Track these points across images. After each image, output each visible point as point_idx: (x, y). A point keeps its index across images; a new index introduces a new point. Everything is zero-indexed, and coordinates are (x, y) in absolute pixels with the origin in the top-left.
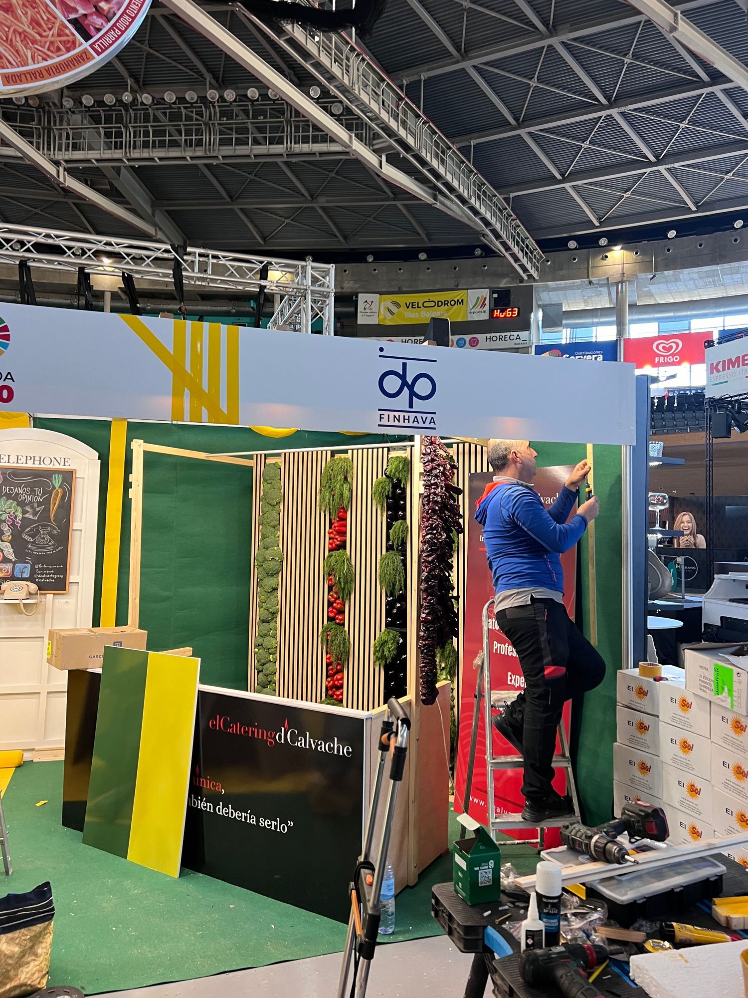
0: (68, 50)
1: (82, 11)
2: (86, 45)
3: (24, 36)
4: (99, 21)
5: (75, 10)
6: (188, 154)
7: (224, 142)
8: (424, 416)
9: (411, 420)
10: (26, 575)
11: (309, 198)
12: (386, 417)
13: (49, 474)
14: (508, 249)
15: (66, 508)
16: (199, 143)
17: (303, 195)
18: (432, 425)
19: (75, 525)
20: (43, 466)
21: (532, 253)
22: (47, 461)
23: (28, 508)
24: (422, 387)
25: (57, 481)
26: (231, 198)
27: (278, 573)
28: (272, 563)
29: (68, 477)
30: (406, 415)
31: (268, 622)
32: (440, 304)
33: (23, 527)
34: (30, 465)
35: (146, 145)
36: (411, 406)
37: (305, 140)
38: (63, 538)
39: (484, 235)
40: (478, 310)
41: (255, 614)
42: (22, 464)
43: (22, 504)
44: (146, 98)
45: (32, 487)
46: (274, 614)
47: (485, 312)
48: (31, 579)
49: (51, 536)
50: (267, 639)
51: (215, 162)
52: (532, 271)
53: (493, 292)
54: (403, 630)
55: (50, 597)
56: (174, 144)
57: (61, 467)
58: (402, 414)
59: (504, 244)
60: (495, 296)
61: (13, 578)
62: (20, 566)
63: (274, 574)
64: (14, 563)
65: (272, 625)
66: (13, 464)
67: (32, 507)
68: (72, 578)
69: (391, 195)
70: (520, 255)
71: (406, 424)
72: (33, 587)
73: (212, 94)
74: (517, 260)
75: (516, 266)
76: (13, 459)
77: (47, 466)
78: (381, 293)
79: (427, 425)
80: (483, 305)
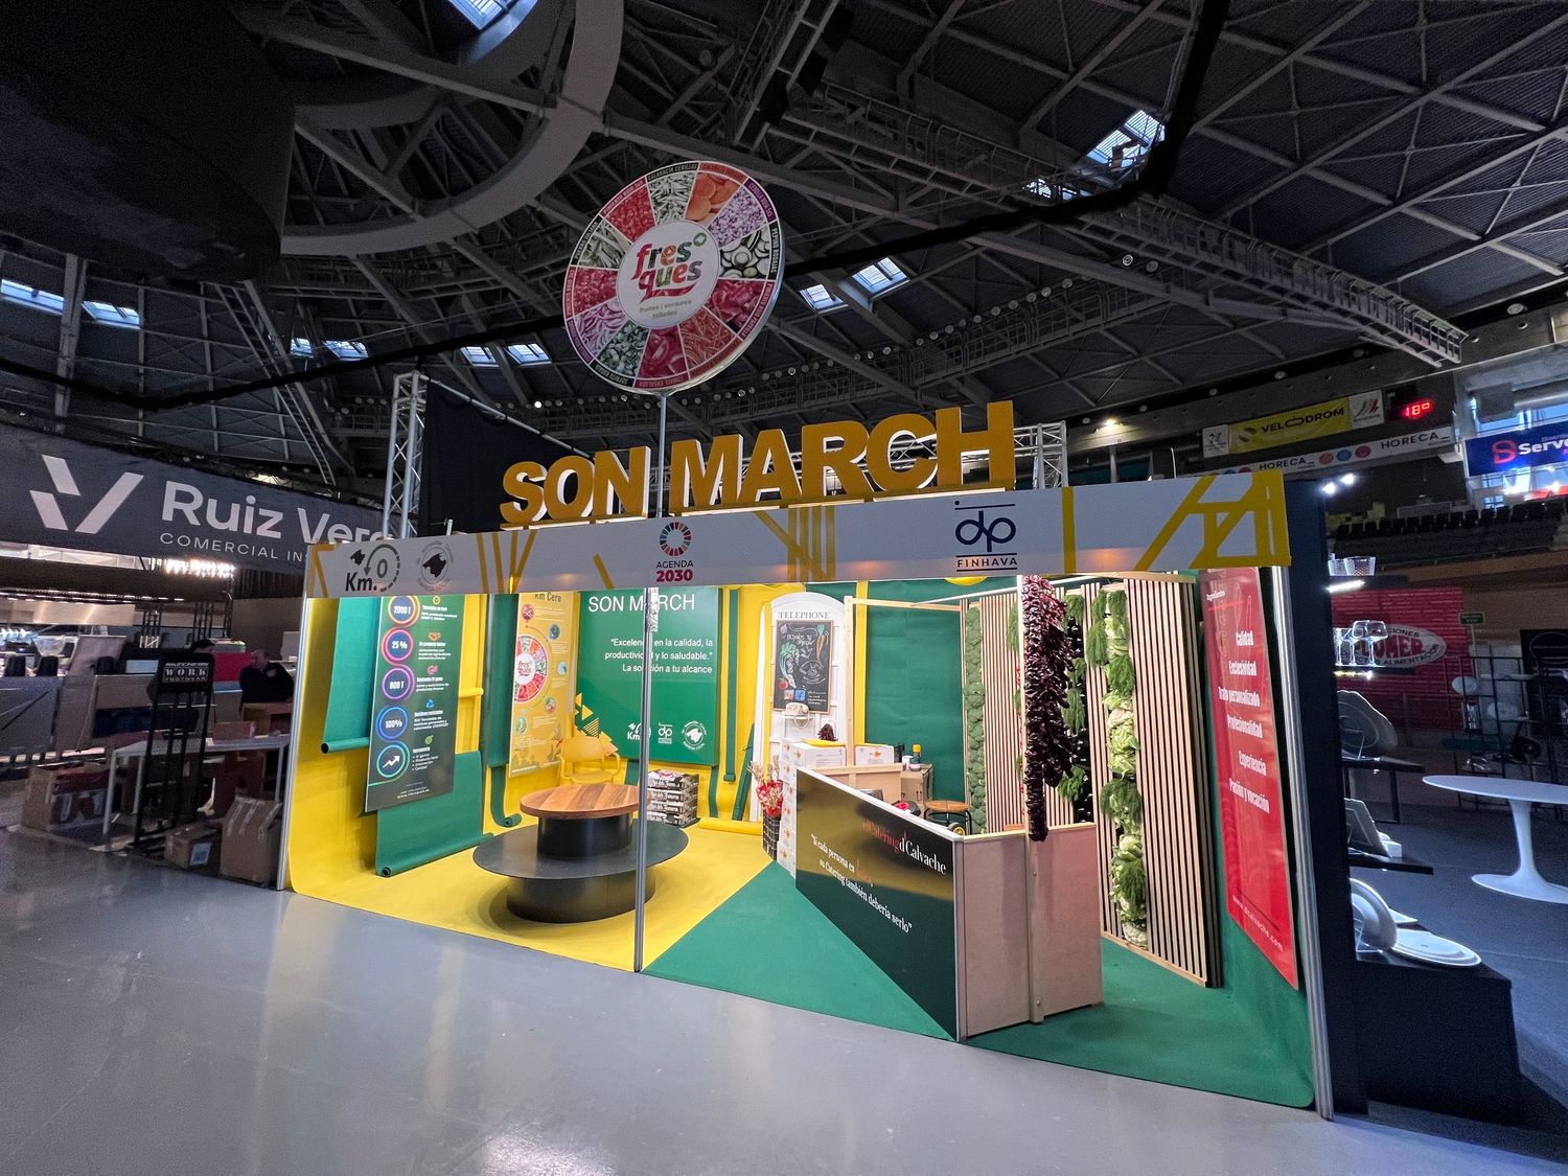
0: (727, 343)
1: (735, 314)
2: (737, 335)
3: (702, 344)
4: (743, 317)
5: (730, 315)
6: (1015, 349)
7: (1047, 331)
8: (1004, 558)
9: (991, 562)
10: (802, 699)
11: (1136, 353)
12: (964, 563)
13: (815, 625)
14: (1401, 340)
15: (827, 649)
16: (1022, 339)
17: (1130, 353)
18: (1013, 566)
19: (834, 662)
20: (812, 619)
21: (1443, 334)
22: (815, 615)
23: (802, 650)
24: (1002, 531)
25: (821, 630)
26: (1060, 375)
27: (981, 706)
28: (975, 697)
29: (828, 626)
30: (985, 558)
31: (976, 749)
32: (1309, 419)
33: (800, 664)
34: (804, 619)
35: (979, 354)
36: (989, 549)
37: (1122, 305)
38: (825, 672)
39: (1364, 334)
40: (1367, 415)
41: (967, 742)
42: (799, 619)
43: (799, 647)
44: (977, 319)
45: (805, 634)
46: (980, 742)
47: (1378, 416)
48: (805, 702)
49: (818, 670)
50: (976, 764)
51: (1037, 349)
52: (1448, 356)
53: (1386, 392)
54: (1087, 768)
55: (818, 716)
56: (1003, 346)
57: (824, 619)
58: (980, 558)
59: (1395, 336)
60: (1392, 395)
61: (794, 700)
62: (798, 692)
63: (979, 706)
64: (795, 690)
65: (979, 752)
66: (794, 619)
67: (805, 649)
68: (832, 702)
69: (1231, 326)
70: (1423, 342)
71: (985, 567)
72: (805, 708)
73: (1032, 297)
74: (1419, 349)
75: (1420, 356)
76: (794, 615)
77: (815, 619)
78: (1229, 424)
79: (1007, 566)
80: (1374, 408)
